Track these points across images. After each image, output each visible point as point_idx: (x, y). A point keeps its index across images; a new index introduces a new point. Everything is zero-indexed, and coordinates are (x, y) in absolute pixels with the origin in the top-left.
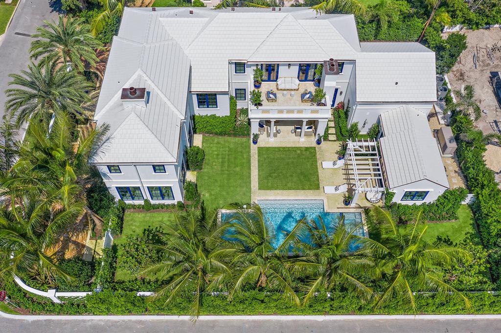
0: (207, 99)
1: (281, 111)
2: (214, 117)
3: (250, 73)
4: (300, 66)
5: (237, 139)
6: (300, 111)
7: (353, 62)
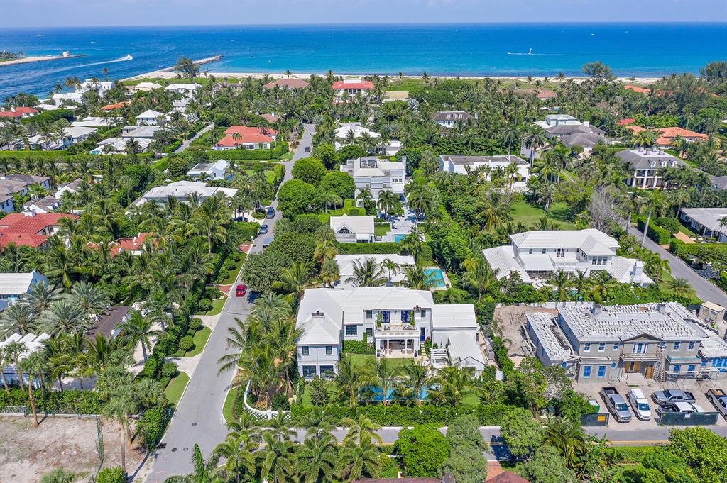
0: (351, 329)
1: (392, 334)
2: (354, 341)
3: (375, 317)
4: (402, 312)
5: (368, 355)
6: (403, 334)
7: (430, 310)
